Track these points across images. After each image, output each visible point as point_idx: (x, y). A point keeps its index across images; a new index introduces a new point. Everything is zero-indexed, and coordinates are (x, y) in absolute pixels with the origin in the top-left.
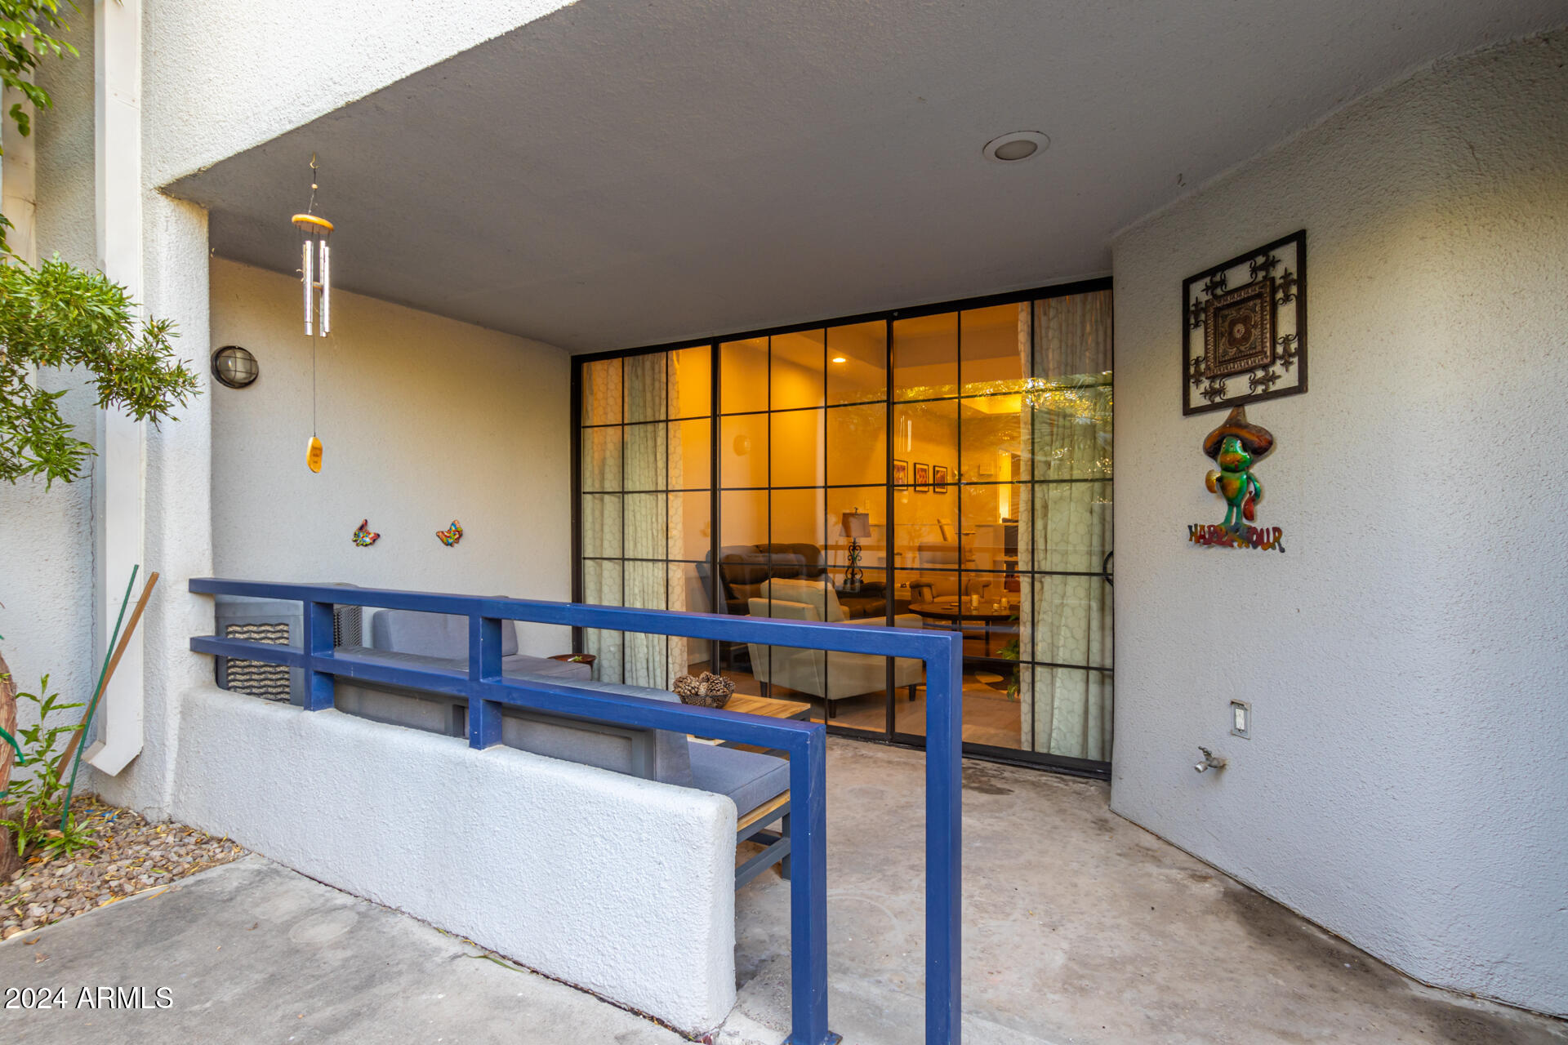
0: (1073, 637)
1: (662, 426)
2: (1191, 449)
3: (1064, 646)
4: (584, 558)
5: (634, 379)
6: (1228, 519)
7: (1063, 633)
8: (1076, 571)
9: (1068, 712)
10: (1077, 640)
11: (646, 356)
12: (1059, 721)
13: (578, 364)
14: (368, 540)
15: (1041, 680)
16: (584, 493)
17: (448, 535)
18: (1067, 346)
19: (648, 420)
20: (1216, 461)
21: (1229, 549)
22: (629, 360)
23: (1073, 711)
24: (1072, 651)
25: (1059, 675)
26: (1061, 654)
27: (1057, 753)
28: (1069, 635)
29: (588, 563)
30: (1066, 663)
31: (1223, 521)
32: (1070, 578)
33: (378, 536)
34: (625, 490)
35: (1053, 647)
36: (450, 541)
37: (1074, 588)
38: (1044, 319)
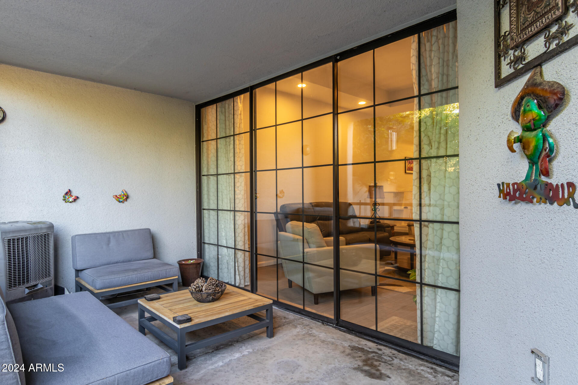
0: (448, 267)
1: (232, 138)
2: (503, 117)
3: (442, 273)
4: (203, 209)
5: (221, 114)
6: (528, 177)
7: (441, 264)
8: (450, 220)
9: (446, 321)
10: (451, 270)
11: (227, 101)
12: (440, 327)
13: (199, 109)
14: (71, 200)
15: (427, 296)
16: (203, 175)
17: (119, 197)
18: (444, 61)
19: (227, 135)
20: (518, 123)
21: (531, 204)
22: (219, 104)
23: (448, 321)
24: (447, 277)
25: (439, 294)
26: (440, 278)
27: (438, 348)
28: (445, 266)
29: (205, 211)
30: (443, 286)
31: (524, 178)
32: (446, 226)
33: (78, 198)
34: (218, 173)
35: (436, 274)
36: (121, 200)
37: (449, 232)
38: (428, 45)
